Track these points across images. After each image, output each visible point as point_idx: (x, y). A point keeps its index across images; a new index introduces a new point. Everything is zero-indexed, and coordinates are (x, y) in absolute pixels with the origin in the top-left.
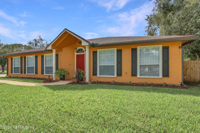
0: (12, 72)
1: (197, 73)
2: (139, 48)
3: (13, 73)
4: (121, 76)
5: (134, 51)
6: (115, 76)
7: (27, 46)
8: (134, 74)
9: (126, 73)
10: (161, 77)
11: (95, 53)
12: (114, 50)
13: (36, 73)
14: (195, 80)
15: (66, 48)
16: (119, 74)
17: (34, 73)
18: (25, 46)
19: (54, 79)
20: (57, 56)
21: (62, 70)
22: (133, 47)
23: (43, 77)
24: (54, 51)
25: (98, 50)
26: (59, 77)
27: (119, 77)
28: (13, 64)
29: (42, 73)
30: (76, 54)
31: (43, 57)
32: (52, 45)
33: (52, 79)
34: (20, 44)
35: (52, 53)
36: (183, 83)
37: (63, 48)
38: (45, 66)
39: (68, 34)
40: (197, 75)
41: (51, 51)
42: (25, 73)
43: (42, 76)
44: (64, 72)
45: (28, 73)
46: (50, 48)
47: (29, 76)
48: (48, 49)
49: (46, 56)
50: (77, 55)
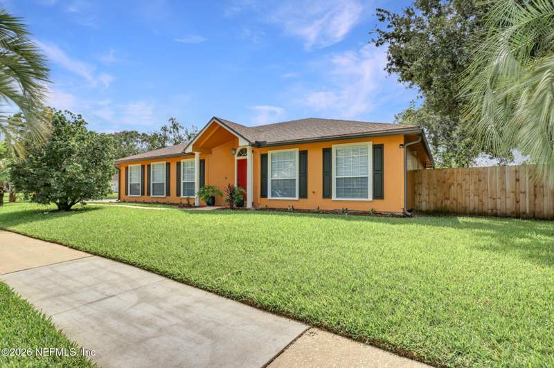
0: (126, 194)
1: (469, 193)
2: (334, 147)
3: (129, 195)
4: (307, 198)
5: (327, 153)
6: (297, 198)
7: (147, 136)
8: (327, 194)
9: (314, 192)
10: (371, 200)
11: (264, 157)
12: (295, 152)
13: (168, 194)
14: (466, 208)
15: (219, 147)
16: (303, 194)
17: (163, 195)
18: (144, 134)
19: (197, 204)
20: (202, 162)
21: (209, 187)
22: (326, 146)
23: (179, 202)
24: (197, 154)
25: (270, 153)
26: (204, 201)
27: (303, 200)
28: (129, 177)
29: (178, 194)
30: (236, 158)
31: (178, 164)
32: (193, 145)
33: (194, 204)
34: (132, 132)
35: (194, 157)
36: (405, 210)
37: (213, 148)
38: (182, 182)
39: (217, 127)
40: (469, 197)
41: (192, 155)
42: (149, 194)
43: (177, 200)
44: (213, 191)
45: (153, 194)
46: (189, 150)
47: (155, 201)
48: (187, 151)
49: (184, 163)
50: (238, 161)
